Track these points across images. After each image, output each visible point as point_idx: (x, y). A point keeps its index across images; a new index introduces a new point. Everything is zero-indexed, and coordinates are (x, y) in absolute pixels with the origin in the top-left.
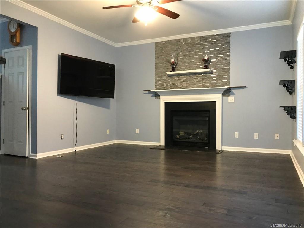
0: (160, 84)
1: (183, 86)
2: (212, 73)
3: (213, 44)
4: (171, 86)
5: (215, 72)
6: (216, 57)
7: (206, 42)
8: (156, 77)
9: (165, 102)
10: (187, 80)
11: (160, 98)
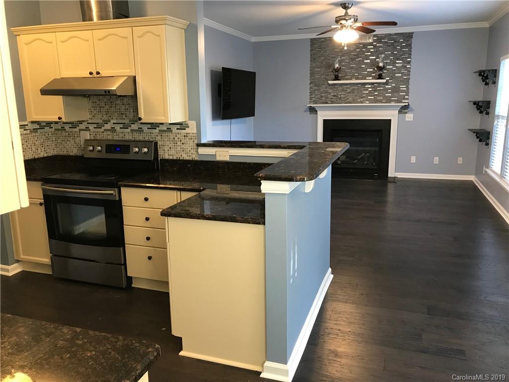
0: (316, 95)
1: (348, 99)
2: (387, 83)
3: (390, 45)
4: (332, 99)
5: (391, 82)
6: (393, 63)
7: (381, 42)
8: (311, 86)
9: (324, 120)
10: (353, 91)
11: (317, 114)
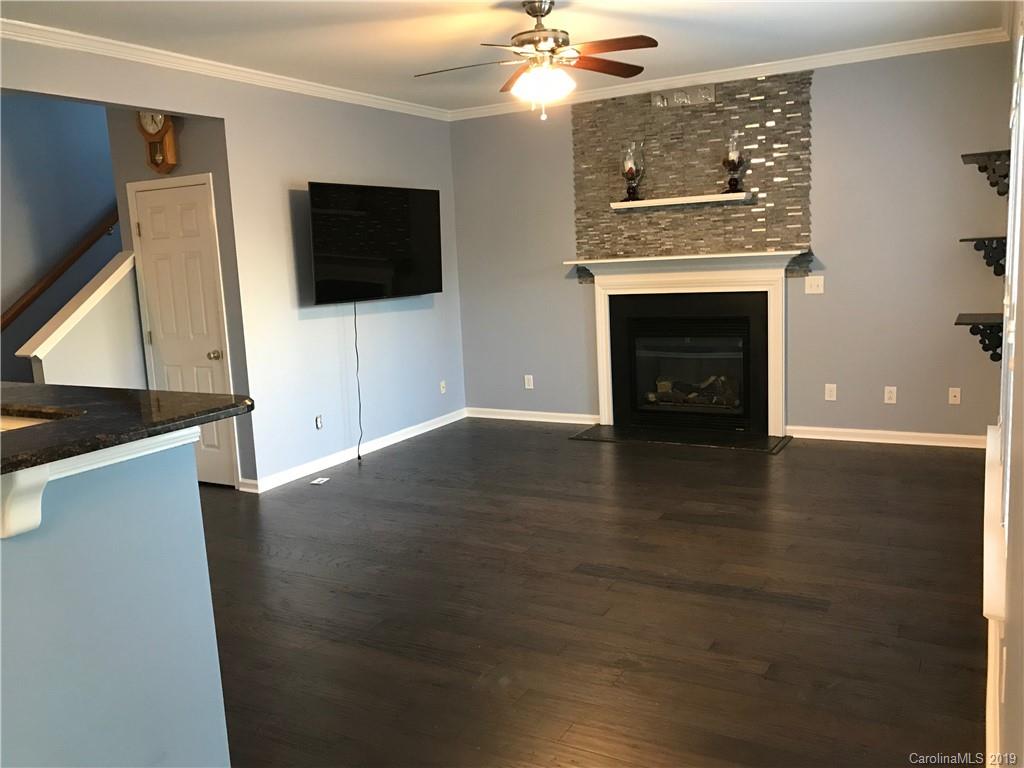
0: (591, 237)
1: (663, 244)
2: (753, 201)
3: (755, 107)
4: (626, 245)
5: (763, 199)
6: (766, 151)
7: (734, 101)
8: (579, 216)
9: (610, 296)
10: (675, 225)
11: (593, 282)
